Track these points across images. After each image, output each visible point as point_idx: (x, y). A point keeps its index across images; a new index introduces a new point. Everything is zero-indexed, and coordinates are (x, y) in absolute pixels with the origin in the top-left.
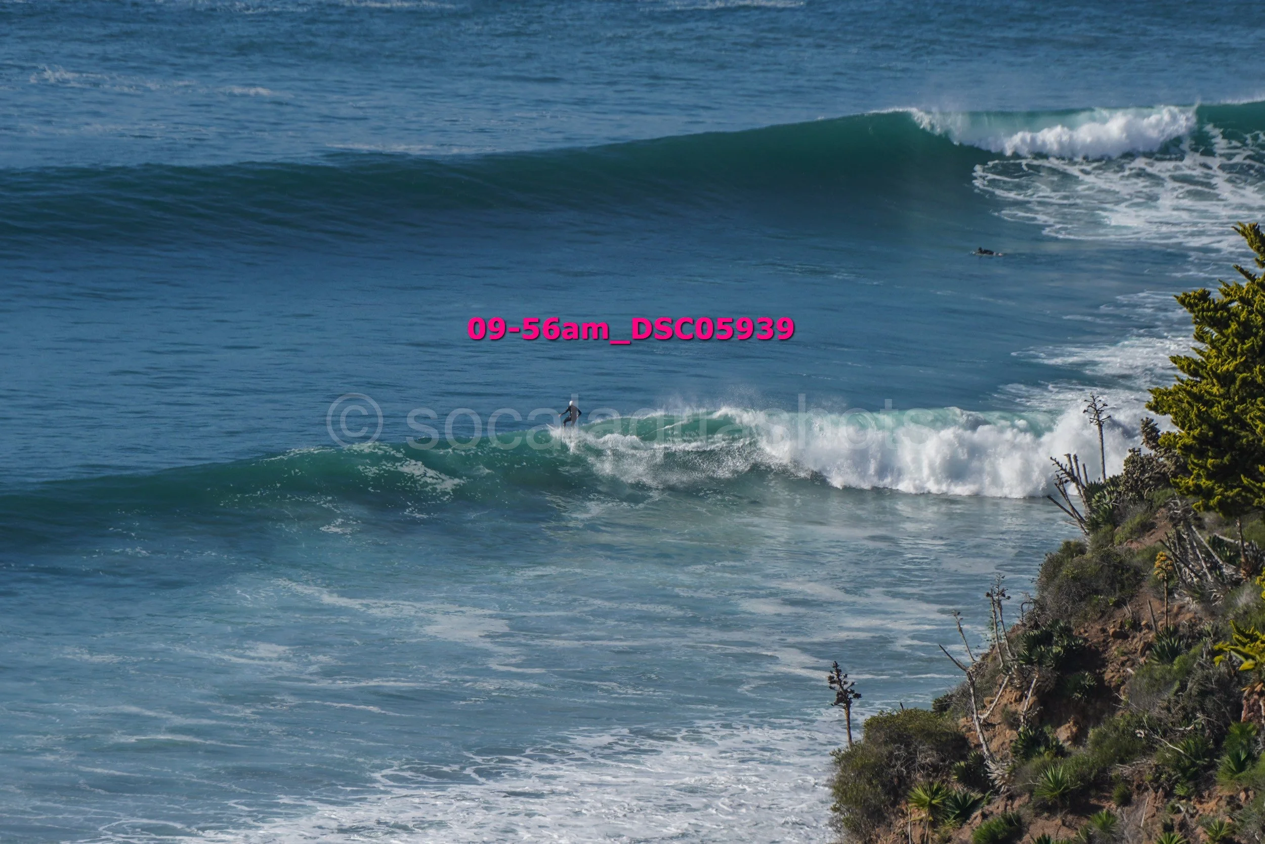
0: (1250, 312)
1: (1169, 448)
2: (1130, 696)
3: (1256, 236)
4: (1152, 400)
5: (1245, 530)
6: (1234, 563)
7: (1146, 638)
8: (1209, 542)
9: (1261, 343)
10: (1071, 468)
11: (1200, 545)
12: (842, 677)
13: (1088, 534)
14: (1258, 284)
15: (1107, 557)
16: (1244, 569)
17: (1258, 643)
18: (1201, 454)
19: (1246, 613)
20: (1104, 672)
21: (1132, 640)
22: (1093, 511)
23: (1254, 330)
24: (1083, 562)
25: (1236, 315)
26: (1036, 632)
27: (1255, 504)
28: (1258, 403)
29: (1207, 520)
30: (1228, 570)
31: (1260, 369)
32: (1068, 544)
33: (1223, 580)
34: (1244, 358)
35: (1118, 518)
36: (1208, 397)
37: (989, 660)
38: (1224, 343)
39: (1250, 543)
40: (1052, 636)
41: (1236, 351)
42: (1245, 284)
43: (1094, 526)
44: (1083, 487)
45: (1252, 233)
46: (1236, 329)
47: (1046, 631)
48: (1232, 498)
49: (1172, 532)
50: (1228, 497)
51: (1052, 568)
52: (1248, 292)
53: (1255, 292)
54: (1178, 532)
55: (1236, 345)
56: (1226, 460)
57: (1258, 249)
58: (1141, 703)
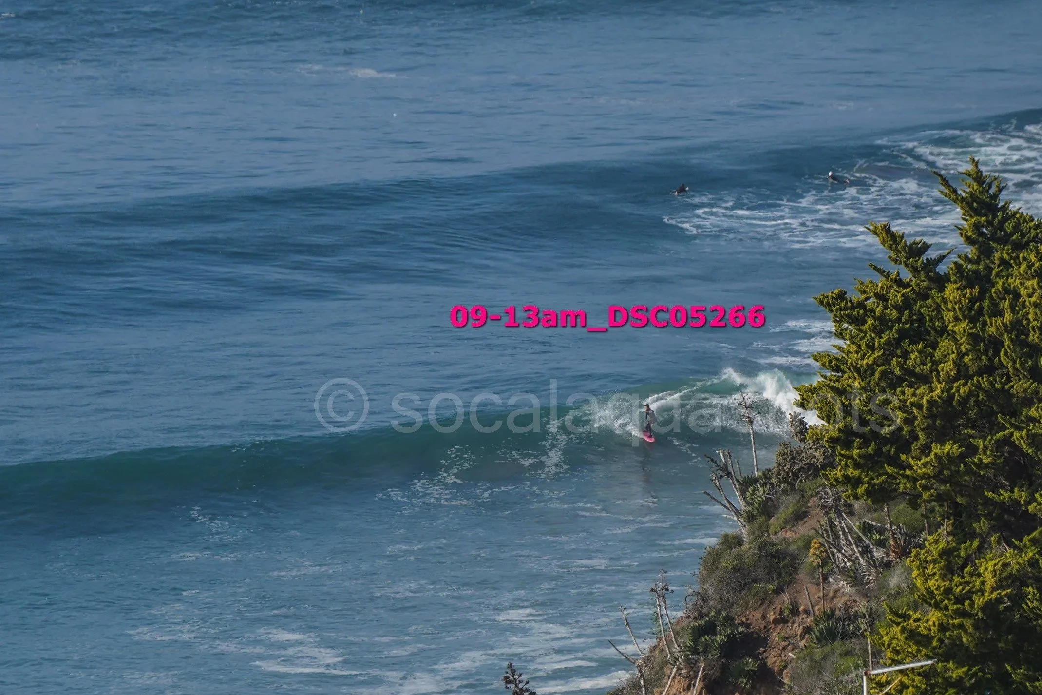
0: (885, 307)
1: (816, 441)
2: (792, 678)
3: (887, 235)
4: (799, 398)
5: (892, 514)
6: (884, 547)
7: (805, 623)
8: (859, 528)
9: (896, 336)
10: (726, 465)
11: (850, 529)
12: (516, 677)
13: (744, 526)
14: (892, 280)
15: (764, 546)
16: (894, 552)
17: (911, 621)
18: (848, 445)
19: (898, 593)
20: (767, 657)
21: (792, 626)
22: (748, 504)
23: (890, 323)
24: (742, 553)
25: (872, 311)
26: (700, 622)
27: (901, 490)
28: (898, 393)
29: (856, 507)
30: (878, 554)
31: (898, 362)
33: (874, 562)
34: (882, 351)
35: (772, 510)
36: (850, 391)
37: (657, 652)
38: (862, 339)
39: (898, 527)
40: (716, 626)
41: (874, 345)
42: (880, 281)
43: (750, 518)
44: (738, 481)
45: (883, 232)
46: (873, 324)
47: (709, 622)
48: (880, 484)
49: (824, 521)
50: (875, 485)
51: (713, 558)
52: (882, 287)
53: (889, 288)
54: (830, 520)
55: (873, 339)
57: (890, 247)
58: (803, 685)
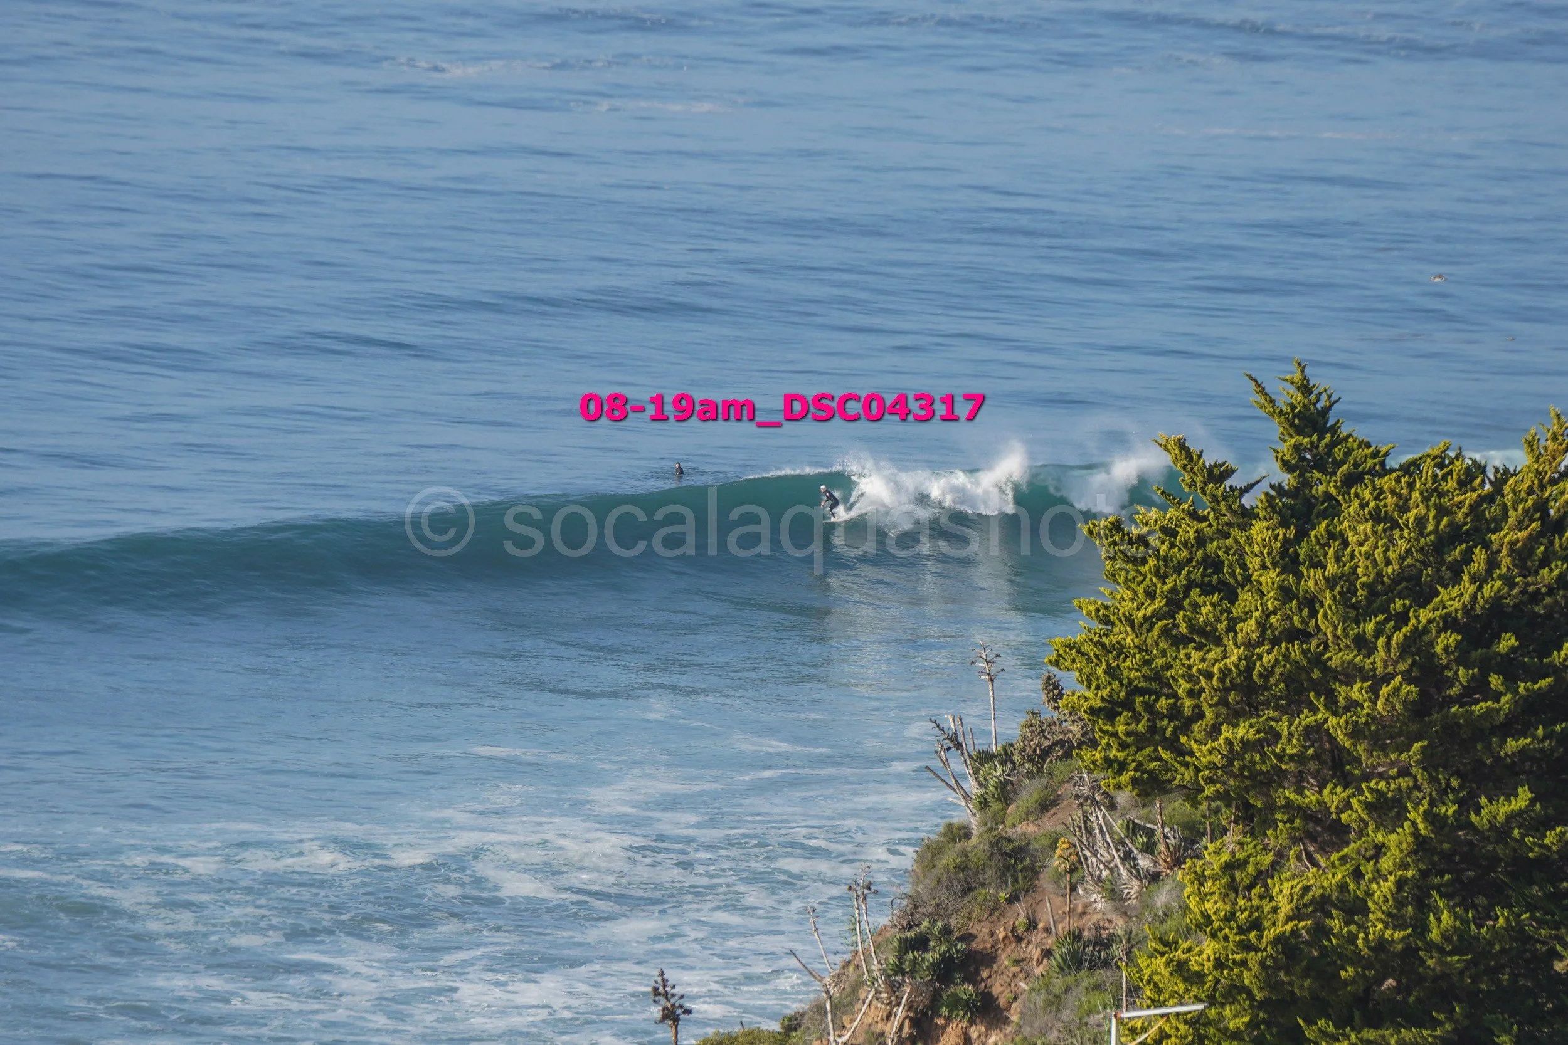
0: (1172, 545)
1: (1073, 711)
2: (1023, 1014)
3: (1181, 451)
4: (1054, 653)
5: (1165, 811)
6: (1152, 853)
7: (1044, 944)
8: (1121, 827)
9: (1185, 583)
10: (955, 734)
11: (1109, 828)
13: (974, 815)
14: (1184, 511)
15: (997, 841)
16: (1165, 861)
17: (1179, 952)
18: (1111, 719)
19: (1166, 915)
20: (992, 985)
21: (1027, 947)
22: (981, 785)
23: (1177, 566)
24: (968, 849)
25: (1156, 549)
26: (908, 934)
27: (1176, 783)
28: (1182, 656)
29: (1119, 799)
30: (1144, 862)
31: (1185, 616)
32: (950, 826)
33: (1138, 871)
34: (1164, 601)
35: (1011, 795)
36: (1120, 649)
37: (851, 969)
38: (1139, 584)
39: (1172, 829)
40: (928, 940)
41: (1155, 592)
42: (1169, 511)
43: (983, 804)
44: (970, 756)
45: (1176, 448)
46: (1155, 566)
47: (920, 933)
48: (1150, 772)
49: (1077, 814)
50: (1144, 772)
51: (930, 853)
52: (1171, 518)
53: (1180, 521)
54: (1084, 813)
55: (1155, 585)
56: (1140, 726)
57: (1184, 469)
58: (1035, 1025)
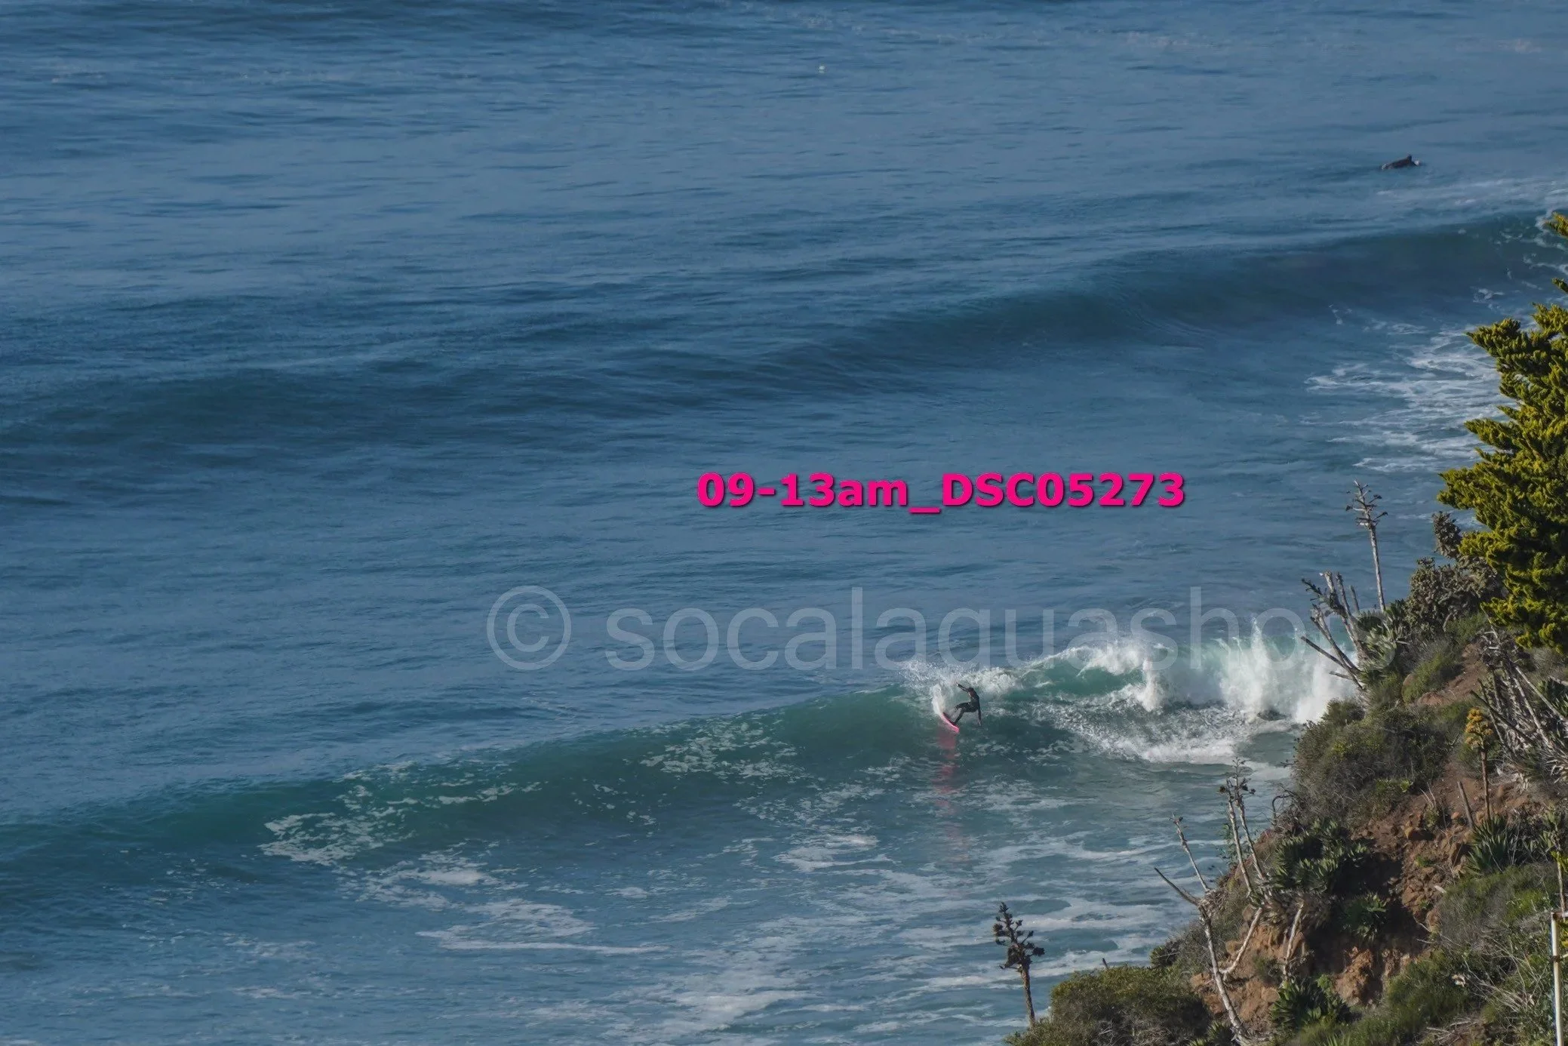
1: (1474, 556)
2: (1441, 926)
4: (1447, 489)
7: (1460, 838)
8: (1543, 690)
10: (1334, 593)
11: (1528, 692)
13: (1364, 690)
15: (1394, 719)
18: (1523, 562)
20: (1401, 891)
21: (1439, 843)
22: (1369, 655)
24: (1361, 731)
25: (1560, 353)
26: (1296, 838)
29: (1537, 657)
32: (1336, 706)
35: (1407, 664)
36: (1527, 477)
38: (1544, 397)
40: (1321, 844)
41: (1563, 406)
43: (1372, 677)
44: (1353, 619)
46: (1560, 374)
47: (1310, 837)
49: (1488, 679)
50: (1565, 624)
51: (1316, 740)
54: (1497, 678)
56: (1558, 567)
58: (1457, 935)
